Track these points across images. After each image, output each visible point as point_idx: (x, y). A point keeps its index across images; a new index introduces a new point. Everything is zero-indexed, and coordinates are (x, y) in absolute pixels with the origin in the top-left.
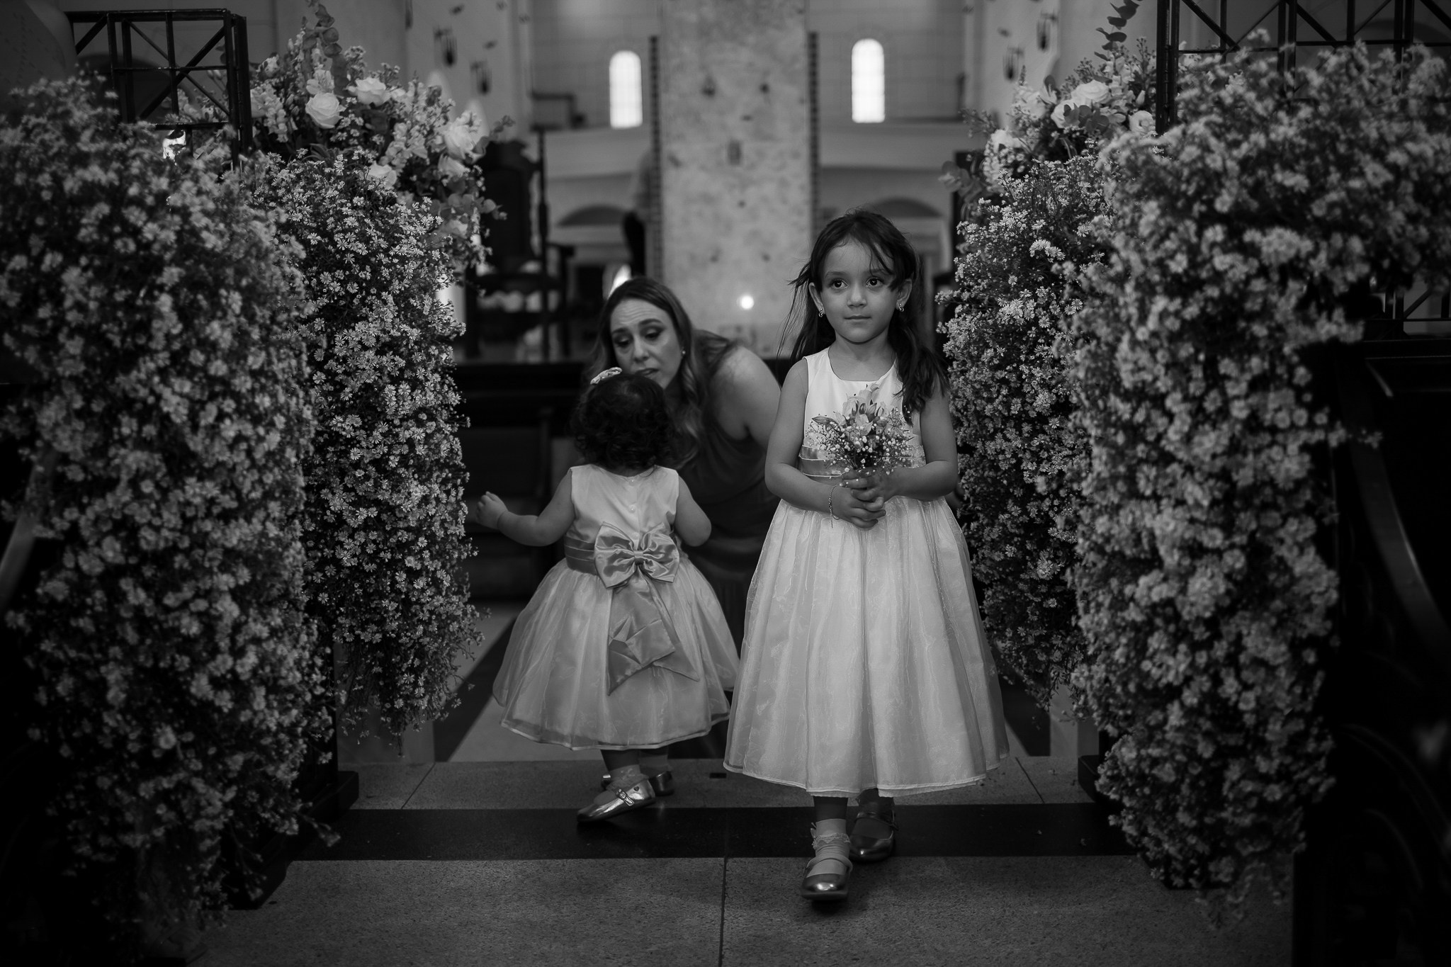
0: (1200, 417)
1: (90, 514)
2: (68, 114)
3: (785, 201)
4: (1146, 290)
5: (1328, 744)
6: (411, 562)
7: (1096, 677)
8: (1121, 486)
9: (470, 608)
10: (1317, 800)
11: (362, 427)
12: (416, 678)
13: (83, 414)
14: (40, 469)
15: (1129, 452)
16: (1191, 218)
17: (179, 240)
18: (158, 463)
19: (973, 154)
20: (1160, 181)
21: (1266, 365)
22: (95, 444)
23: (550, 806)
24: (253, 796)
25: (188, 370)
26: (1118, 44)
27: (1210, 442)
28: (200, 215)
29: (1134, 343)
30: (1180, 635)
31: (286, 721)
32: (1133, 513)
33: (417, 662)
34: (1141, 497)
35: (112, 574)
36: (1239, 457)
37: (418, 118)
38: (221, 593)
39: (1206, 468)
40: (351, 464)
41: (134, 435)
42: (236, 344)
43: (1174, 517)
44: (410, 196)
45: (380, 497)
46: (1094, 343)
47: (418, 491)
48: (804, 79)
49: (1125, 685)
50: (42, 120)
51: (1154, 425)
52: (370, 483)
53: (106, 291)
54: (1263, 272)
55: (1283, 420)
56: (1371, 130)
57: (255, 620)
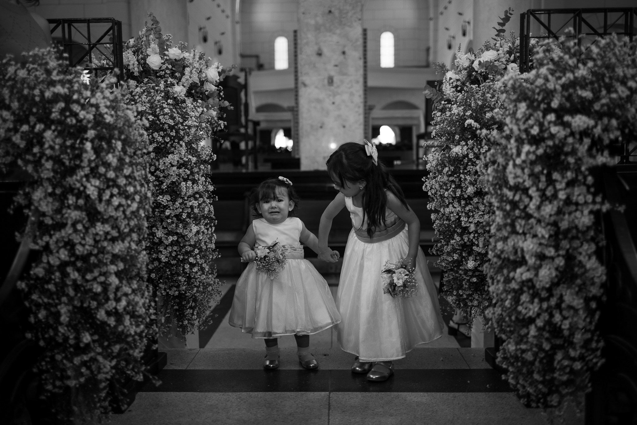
0: (544, 198)
1: (54, 238)
2: (47, 63)
3: (352, 102)
4: (520, 142)
5: (601, 344)
6: (191, 260)
7: (497, 313)
8: (509, 228)
9: (217, 280)
10: (596, 369)
11: (171, 201)
12: (193, 311)
13: (52, 194)
14: (33, 219)
15: (512, 213)
16: (540, 110)
17: (95, 119)
18: (84, 216)
19: (438, 82)
20: (526, 94)
21: (574, 175)
22: (57, 208)
23: (251, 368)
24: (123, 363)
25: (98, 175)
26: (502, 34)
27: (548, 209)
28: (104, 108)
29: (515, 165)
30: (535, 295)
31: (138, 330)
32: (514, 240)
33: (193, 304)
34: (517, 233)
35: (63, 265)
36: (561, 216)
37: (195, 65)
38: (111, 273)
39: (547, 221)
40: (166, 217)
41: (74, 204)
42: (119, 164)
43: (532, 242)
44: (191, 99)
45: (178, 231)
46: (496, 165)
47: (195, 229)
48: (361, 49)
49: (510, 317)
50: (36, 66)
51: (523, 201)
52: (174, 225)
53: (63, 141)
54: (572, 134)
55: (581, 200)
56: (620, 71)
57: (125, 286)
